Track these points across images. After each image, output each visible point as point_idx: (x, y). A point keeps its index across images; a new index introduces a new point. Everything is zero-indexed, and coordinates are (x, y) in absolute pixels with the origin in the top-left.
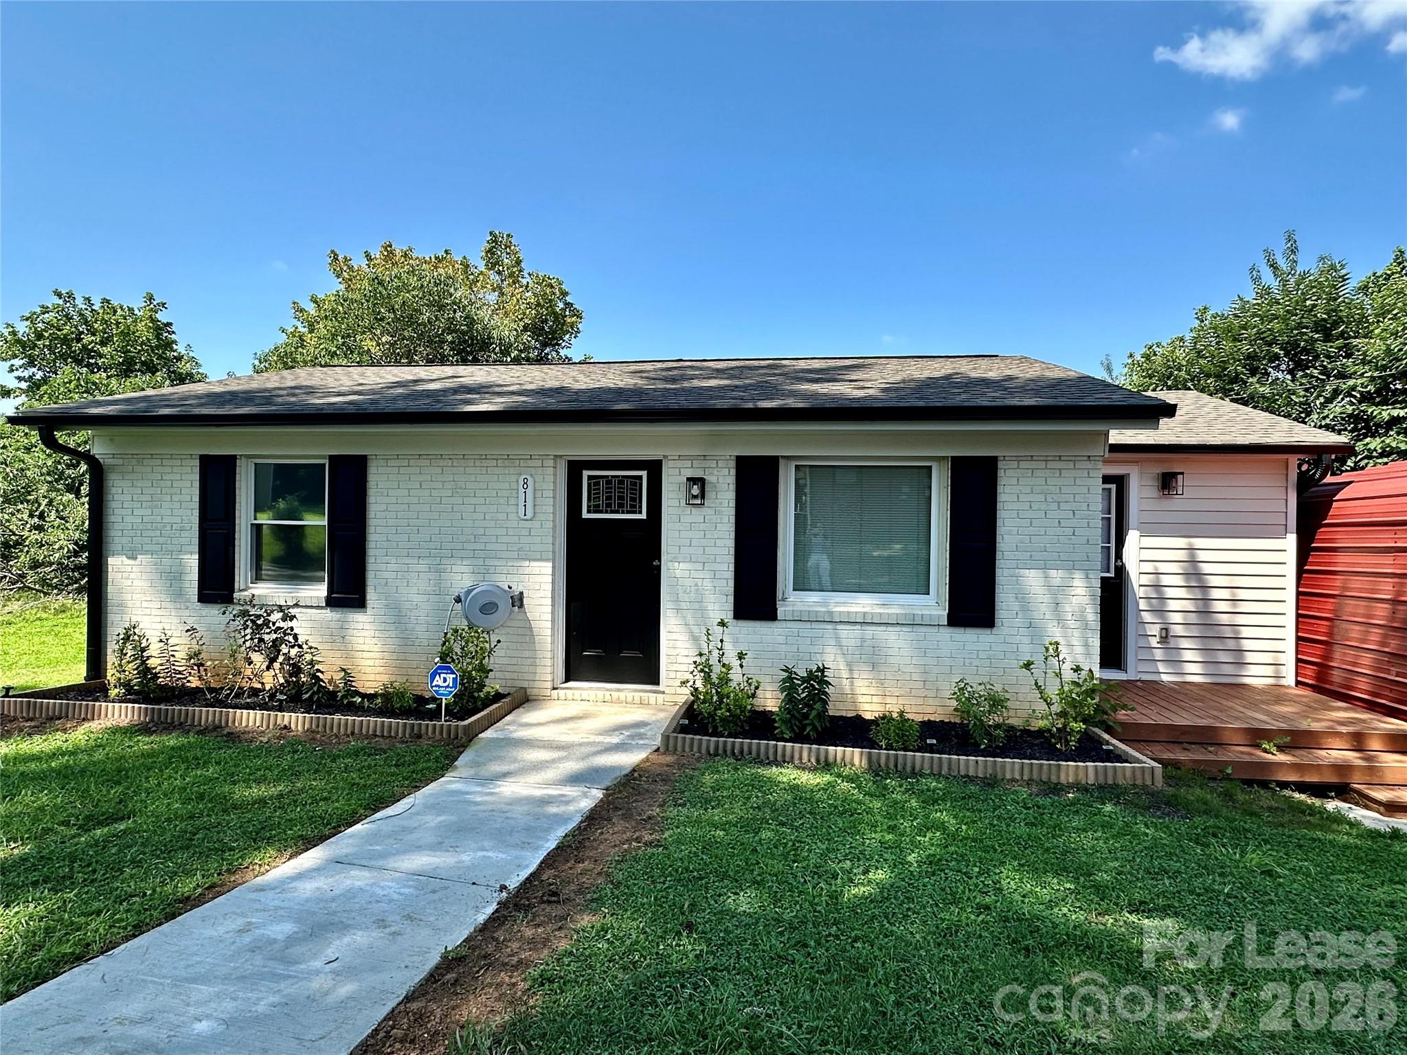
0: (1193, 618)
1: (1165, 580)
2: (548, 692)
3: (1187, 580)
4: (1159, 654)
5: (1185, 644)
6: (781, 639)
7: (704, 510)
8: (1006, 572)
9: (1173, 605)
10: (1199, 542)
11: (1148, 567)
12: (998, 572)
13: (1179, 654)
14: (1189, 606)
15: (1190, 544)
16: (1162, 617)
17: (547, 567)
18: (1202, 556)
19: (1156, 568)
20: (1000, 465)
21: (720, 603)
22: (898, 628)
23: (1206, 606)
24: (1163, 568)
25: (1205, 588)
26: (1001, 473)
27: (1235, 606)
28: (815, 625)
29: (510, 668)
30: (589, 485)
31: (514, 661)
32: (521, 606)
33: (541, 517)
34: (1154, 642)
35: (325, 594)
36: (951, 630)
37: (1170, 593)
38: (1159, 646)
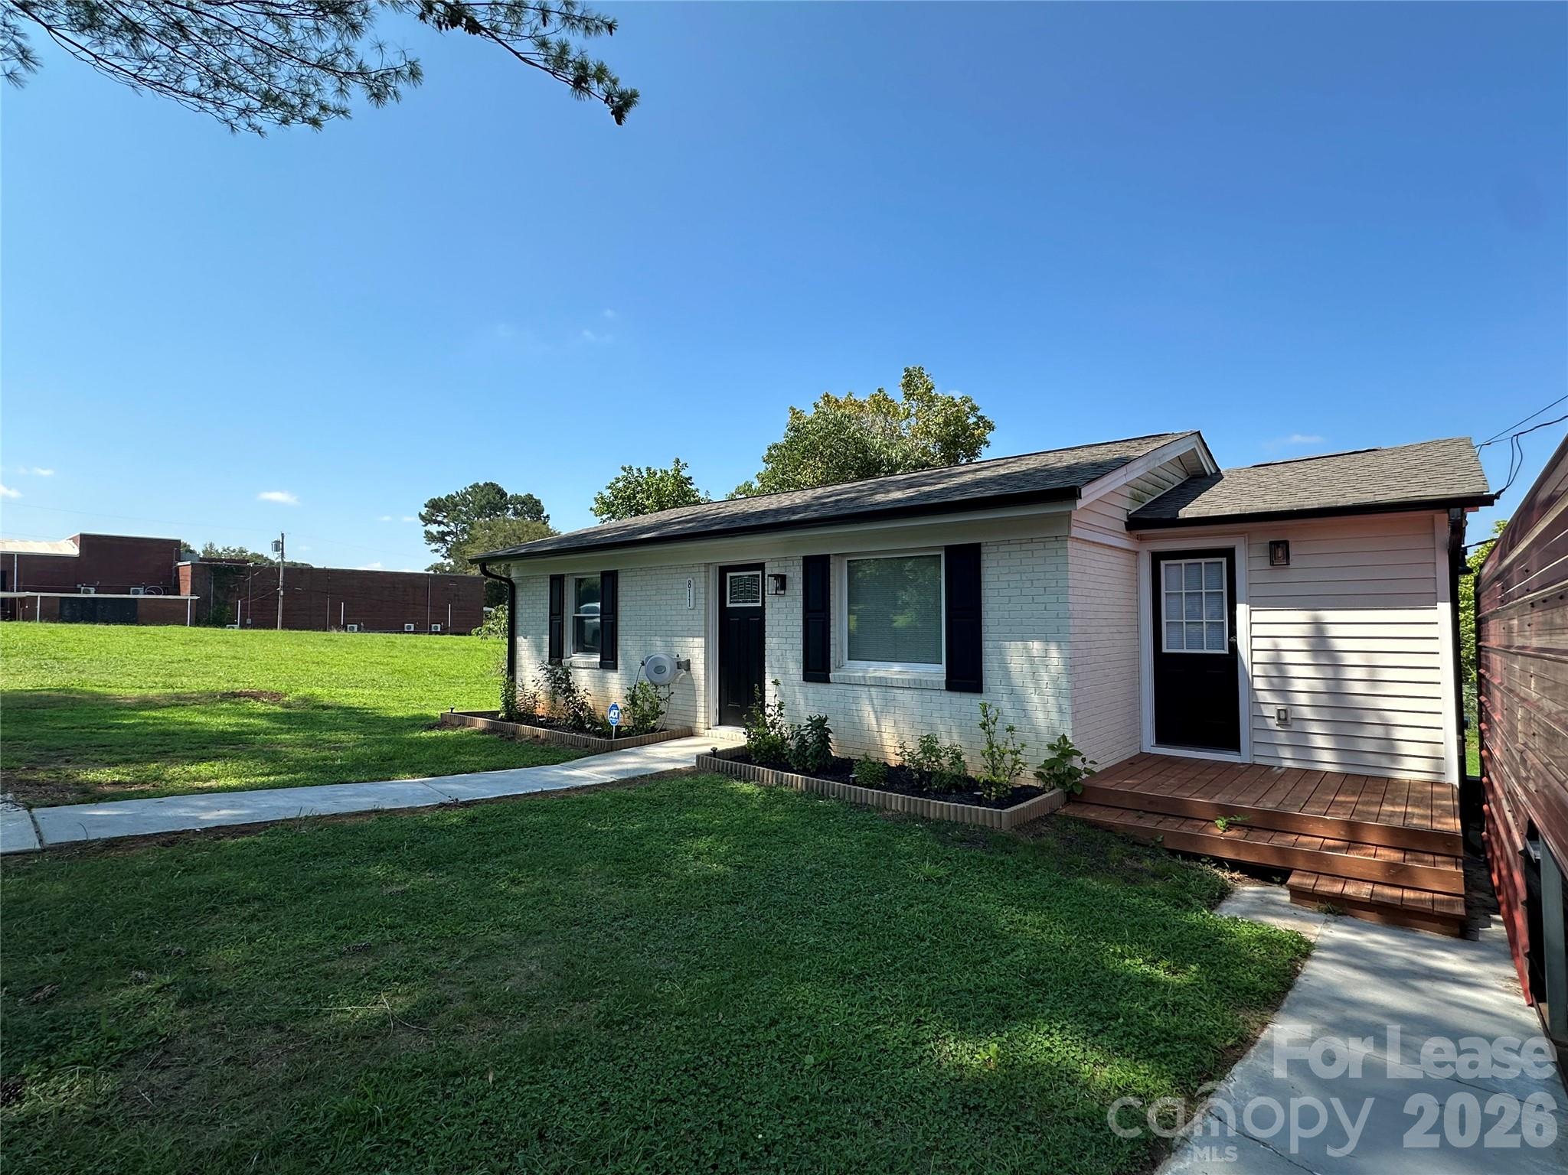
0: (1324, 700)
1: (1288, 657)
2: (702, 731)
3: (1315, 657)
4: (1282, 738)
5: (1315, 728)
6: (834, 698)
7: (787, 599)
8: (990, 644)
9: (1299, 685)
10: (1328, 616)
11: (1266, 644)
12: (985, 644)
13: (1307, 740)
14: (1319, 686)
15: (1316, 618)
16: (1286, 698)
17: (700, 642)
18: (1333, 631)
19: (1276, 644)
20: (983, 550)
21: (796, 670)
22: (912, 692)
23: (1339, 686)
24: (1284, 644)
25: (1338, 666)
26: (984, 557)
27: (1374, 688)
28: (855, 688)
29: (684, 713)
30: (731, 583)
31: (686, 708)
32: (688, 669)
33: (698, 607)
34: (1273, 723)
35: (598, 660)
36: (950, 694)
37: (1294, 671)
38: (1279, 728)
